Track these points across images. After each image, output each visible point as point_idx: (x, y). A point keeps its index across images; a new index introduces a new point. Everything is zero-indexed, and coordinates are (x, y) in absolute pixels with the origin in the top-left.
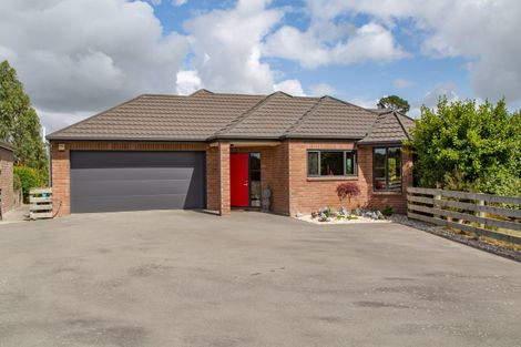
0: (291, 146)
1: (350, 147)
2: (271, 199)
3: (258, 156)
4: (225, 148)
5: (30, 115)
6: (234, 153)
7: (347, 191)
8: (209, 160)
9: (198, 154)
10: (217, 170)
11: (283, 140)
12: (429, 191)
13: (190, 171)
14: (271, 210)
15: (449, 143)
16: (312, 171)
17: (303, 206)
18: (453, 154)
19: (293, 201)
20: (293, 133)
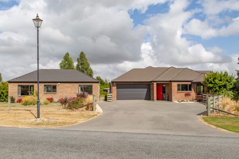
0: (173, 83)
1: (190, 83)
2: (168, 97)
3: (164, 86)
4: (155, 84)
5: (90, 70)
6: (157, 85)
7: (187, 95)
8: (151, 87)
9: (148, 85)
10: (153, 89)
11: (170, 81)
12: (206, 95)
13: (146, 89)
14: (168, 100)
15: (211, 83)
16: (178, 90)
17: (176, 99)
18: (211, 85)
19: (173, 98)
20: (173, 80)
